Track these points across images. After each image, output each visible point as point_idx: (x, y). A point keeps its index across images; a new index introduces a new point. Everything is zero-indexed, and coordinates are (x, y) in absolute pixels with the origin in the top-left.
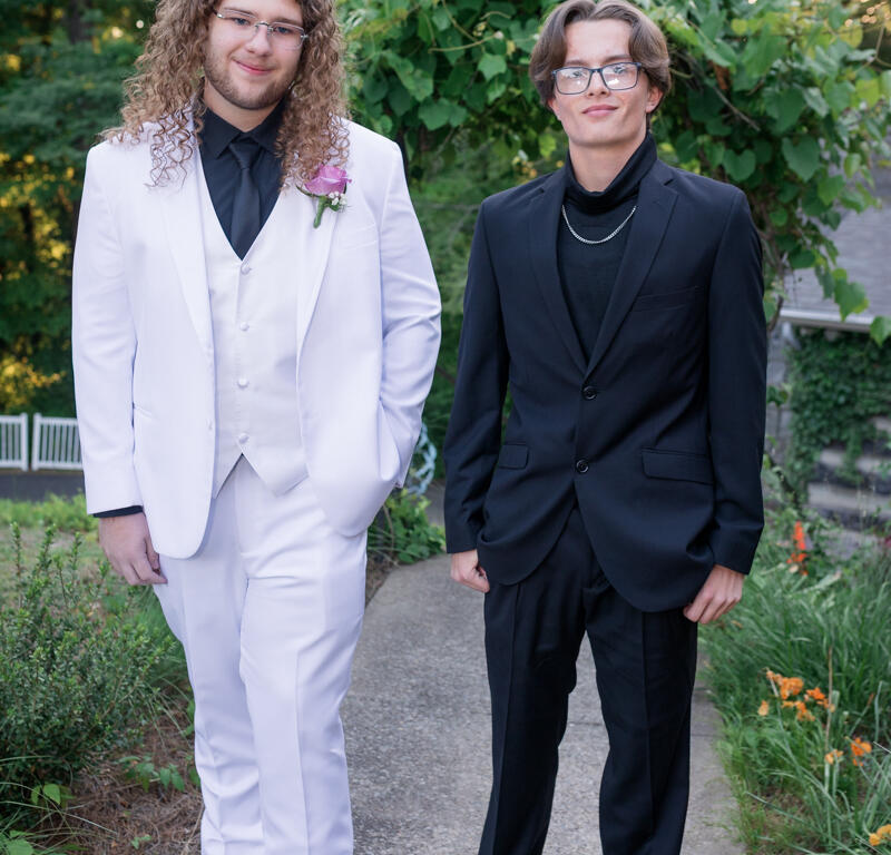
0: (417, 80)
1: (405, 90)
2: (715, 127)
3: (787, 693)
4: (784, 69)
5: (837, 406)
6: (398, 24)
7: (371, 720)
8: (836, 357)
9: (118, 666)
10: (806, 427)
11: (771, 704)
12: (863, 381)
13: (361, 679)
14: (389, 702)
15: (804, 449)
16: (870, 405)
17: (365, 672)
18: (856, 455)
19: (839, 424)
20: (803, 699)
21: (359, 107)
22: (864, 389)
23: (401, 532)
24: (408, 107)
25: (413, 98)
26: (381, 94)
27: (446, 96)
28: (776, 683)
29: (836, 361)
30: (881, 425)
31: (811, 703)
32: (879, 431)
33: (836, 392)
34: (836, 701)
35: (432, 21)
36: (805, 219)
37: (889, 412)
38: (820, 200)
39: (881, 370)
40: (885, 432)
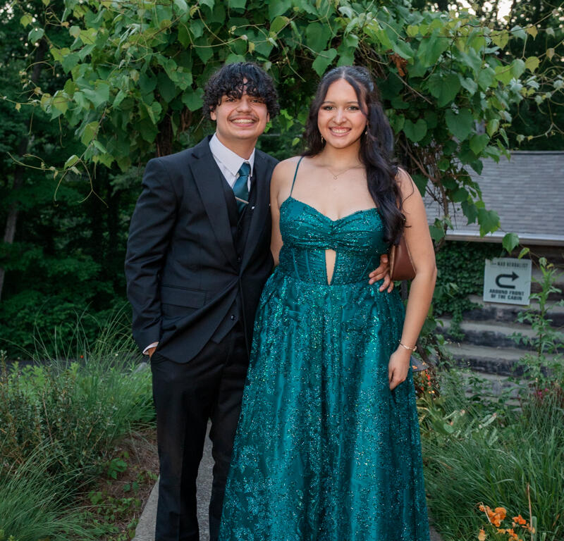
0: (180, 75)
1: (172, 83)
2: (398, 103)
4: (444, 61)
6: (165, 32)
8: (442, 258)
11: (487, 532)
12: (460, 272)
16: (466, 288)
18: (459, 321)
19: (447, 301)
20: (510, 525)
21: (137, 95)
22: (462, 277)
24: (175, 96)
25: (178, 87)
26: (153, 86)
27: (201, 86)
28: (487, 513)
29: (443, 260)
30: (474, 300)
31: (517, 528)
32: (472, 304)
33: (444, 280)
34: (536, 525)
35: (190, 32)
36: (460, 166)
37: (479, 291)
38: (472, 152)
39: (472, 264)
40: (477, 304)
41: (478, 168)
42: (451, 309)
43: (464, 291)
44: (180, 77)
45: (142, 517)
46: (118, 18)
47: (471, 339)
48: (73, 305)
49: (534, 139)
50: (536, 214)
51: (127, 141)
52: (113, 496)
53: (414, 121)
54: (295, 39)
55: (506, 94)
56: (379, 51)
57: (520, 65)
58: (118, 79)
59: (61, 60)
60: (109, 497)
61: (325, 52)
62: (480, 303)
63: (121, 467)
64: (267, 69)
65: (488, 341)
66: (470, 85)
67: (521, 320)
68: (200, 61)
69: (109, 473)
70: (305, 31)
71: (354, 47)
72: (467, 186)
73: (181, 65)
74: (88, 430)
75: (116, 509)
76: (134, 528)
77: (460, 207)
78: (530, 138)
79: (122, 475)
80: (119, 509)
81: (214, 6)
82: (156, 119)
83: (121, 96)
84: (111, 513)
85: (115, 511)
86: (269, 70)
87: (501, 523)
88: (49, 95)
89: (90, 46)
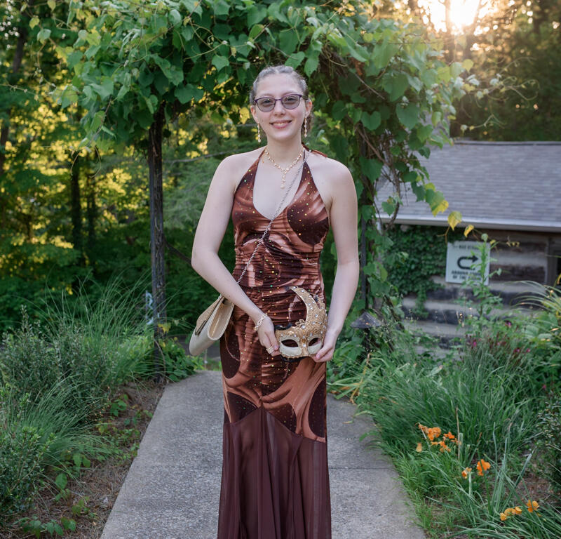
0: (172, 72)
1: (166, 79)
2: (356, 97)
3: (432, 437)
4: (395, 63)
5: (411, 271)
6: (162, 37)
7: (176, 480)
8: (408, 241)
9: (21, 455)
11: (423, 445)
12: (424, 255)
13: (163, 455)
14: (184, 467)
16: (429, 269)
17: (164, 450)
18: (423, 300)
19: (412, 282)
20: (442, 439)
21: (136, 89)
22: (426, 260)
23: (169, 362)
25: (172, 83)
26: (150, 82)
27: (190, 83)
28: (425, 432)
29: (408, 244)
30: (437, 281)
31: (447, 441)
32: (436, 284)
33: (410, 262)
34: (462, 439)
35: (181, 35)
36: (410, 153)
37: (441, 272)
38: (419, 140)
39: (435, 247)
40: (440, 285)
41: (425, 153)
42: (416, 290)
43: (428, 273)
46: (118, 23)
47: (434, 317)
49: (475, 129)
50: (494, 201)
53: (370, 113)
54: (270, 43)
55: (450, 90)
56: (340, 55)
57: (458, 66)
58: (121, 75)
61: (295, 54)
62: (443, 284)
63: (121, 407)
64: (246, 69)
65: (450, 319)
66: (416, 83)
68: (190, 60)
69: (111, 411)
70: (278, 36)
71: (318, 51)
72: (416, 170)
73: (174, 64)
74: (96, 371)
75: (120, 436)
76: (136, 450)
77: (410, 187)
78: (472, 128)
80: (122, 437)
81: (203, 14)
82: (153, 110)
83: (124, 90)
85: (119, 438)
86: (248, 69)
87: (435, 438)
89: (95, 47)
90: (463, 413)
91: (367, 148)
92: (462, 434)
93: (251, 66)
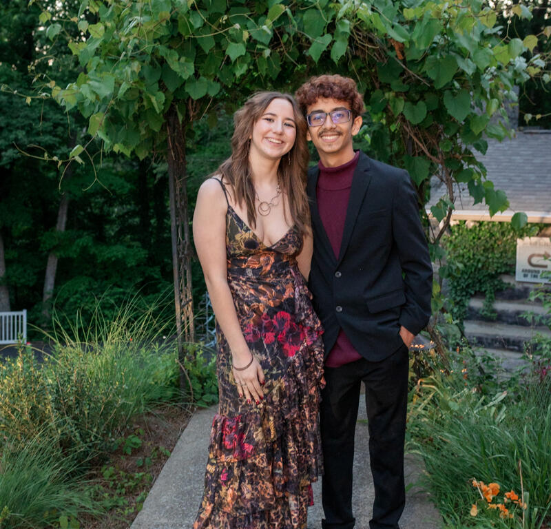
2: (396, 84)
3: (490, 497)
4: (442, 42)
5: (478, 270)
8: (474, 238)
10: (459, 285)
11: (478, 507)
12: (492, 252)
13: (172, 508)
15: (458, 299)
16: (498, 267)
17: (175, 501)
18: (492, 300)
19: (480, 281)
20: (502, 501)
21: (141, 86)
22: (494, 258)
23: (198, 387)
24: (178, 85)
25: (181, 77)
26: (157, 76)
27: (204, 75)
28: (480, 489)
29: (474, 241)
30: (506, 280)
31: (509, 503)
32: (505, 284)
33: (476, 261)
34: (528, 501)
35: (189, 22)
36: (464, 147)
37: (511, 271)
38: (473, 133)
39: (503, 244)
40: (509, 284)
41: (483, 148)
42: (483, 289)
43: (496, 271)
44: (182, 67)
45: (151, 491)
46: (126, 11)
47: (504, 318)
48: (121, 290)
49: (542, 118)
51: (137, 130)
52: (126, 471)
53: (415, 102)
54: (293, 26)
55: (510, 74)
56: (376, 36)
57: (519, 44)
58: (124, 70)
59: (78, 54)
60: (122, 473)
61: (321, 37)
62: (512, 282)
63: (135, 444)
64: (266, 57)
65: (518, 320)
66: (468, 66)
67: (533, 298)
68: (203, 51)
69: (124, 449)
70: (302, 18)
71: (346, 33)
72: (471, 166)
73: (185, 55)
75: (127, 483)
76: (142, 501)
77: (466, 187)
78: (539, 116)
79: (137, 451)
80: (130, 483)
82: (159, 109)
83: (124, 87)
84: (123, 487)
85: (126, 485)
86: (268, 57)
87: (493, 498)
88: (59, 88)
89: (97, 40)
90: (528, 466)
91: (413, 144)
92: (528, 494)
93: (271, 54)
